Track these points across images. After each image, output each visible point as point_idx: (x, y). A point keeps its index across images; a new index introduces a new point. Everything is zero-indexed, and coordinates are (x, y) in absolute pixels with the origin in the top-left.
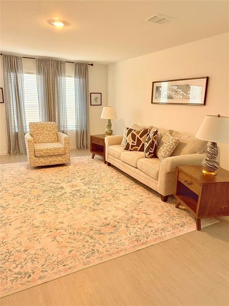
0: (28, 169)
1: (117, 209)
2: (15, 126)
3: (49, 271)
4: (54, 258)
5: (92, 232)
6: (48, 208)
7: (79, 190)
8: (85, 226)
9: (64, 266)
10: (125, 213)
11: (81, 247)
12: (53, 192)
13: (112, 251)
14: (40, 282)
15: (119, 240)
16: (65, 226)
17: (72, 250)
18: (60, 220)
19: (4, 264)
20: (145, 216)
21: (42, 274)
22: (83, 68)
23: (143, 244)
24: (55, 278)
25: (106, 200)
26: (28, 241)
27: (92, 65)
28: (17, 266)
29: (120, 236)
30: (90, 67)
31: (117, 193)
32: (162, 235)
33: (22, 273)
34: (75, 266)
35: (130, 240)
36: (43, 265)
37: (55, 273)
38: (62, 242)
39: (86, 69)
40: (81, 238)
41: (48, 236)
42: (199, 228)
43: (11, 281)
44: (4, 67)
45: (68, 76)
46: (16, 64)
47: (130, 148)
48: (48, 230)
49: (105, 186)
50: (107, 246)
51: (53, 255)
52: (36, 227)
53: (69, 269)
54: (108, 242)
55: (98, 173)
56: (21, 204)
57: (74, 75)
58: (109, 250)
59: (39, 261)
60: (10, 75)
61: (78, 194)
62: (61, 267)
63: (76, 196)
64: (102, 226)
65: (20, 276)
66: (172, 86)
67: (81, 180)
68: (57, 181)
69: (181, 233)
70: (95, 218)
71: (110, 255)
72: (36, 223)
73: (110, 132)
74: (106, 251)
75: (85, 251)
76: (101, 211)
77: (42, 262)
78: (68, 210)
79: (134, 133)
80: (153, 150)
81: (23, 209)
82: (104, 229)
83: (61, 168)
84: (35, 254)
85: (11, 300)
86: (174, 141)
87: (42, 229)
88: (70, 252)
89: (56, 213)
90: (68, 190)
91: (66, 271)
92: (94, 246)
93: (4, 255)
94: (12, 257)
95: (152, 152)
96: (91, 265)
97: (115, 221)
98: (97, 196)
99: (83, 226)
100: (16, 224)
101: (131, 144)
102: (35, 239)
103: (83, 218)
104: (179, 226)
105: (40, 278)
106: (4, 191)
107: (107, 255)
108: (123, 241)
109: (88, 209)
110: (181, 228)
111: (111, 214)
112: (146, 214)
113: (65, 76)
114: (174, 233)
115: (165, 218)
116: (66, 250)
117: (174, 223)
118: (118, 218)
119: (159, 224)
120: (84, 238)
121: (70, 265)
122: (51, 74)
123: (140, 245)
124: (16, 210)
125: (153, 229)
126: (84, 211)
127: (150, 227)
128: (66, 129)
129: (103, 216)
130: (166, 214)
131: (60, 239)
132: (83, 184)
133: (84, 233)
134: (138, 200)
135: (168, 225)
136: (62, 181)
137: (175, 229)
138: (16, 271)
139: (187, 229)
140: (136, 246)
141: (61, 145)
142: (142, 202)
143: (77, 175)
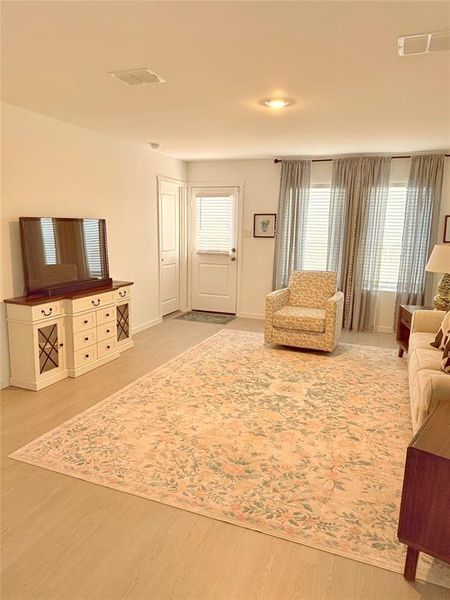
1: (298, 451)
3: (100, 472)
4: (124, 462)
5: (208, 460)
6: (207, 404)
7: (286, 397)
8: (212, 449)
9: (119, 476)
10: (299, 463)
11: (167, 468)
12: (248, 386)
13: (190, 497)
15: (224, 491)
16: (191, 434)
17: (152, 466)
18: (196, 425)
19: (83, 439)
20: (328, 485)
21: (91, 470)
22: (431, 164)
23: (248, 519)
25: (303, 431)
28: (86, 449)
29: (233, 488)
31: (345, 428)
32: (307, 531)
33: (81, 456)
34: (127, 485)
35: (238, 503)
36: (105, 462)
37: (101, 477)
38: (159, 451)
40: (185, 458)
41: (158, 436)
43: (64, 458)
44: (281, 181)
45: (396, 185)
46: (300, 177)
48: (167, 430)
49: (340, 409)
50: (195, 489)
51: (128, 459)
52: (162, 420)
53: (118, 482)
54: (205, 484)
55: (367, 383)
57: (406, 182)
58: (189, 494)
59: (109, 455)
60: (289, 193)
61: (274, 403)
62: (115, 476)
63: (265, 404)
64: (232, 461)
65: (75, 459)
67: (315, 385)
68: (275, 374)
69: (349, 554)
70: (241, 445)
71: (181, 500)
72: (170, 415)
73: (444, 304)
74: (184, 493)
75: (162, 476)
76: (267, 441)
77: (108, 459)
81: (182, 393)
82: (229, 467)
84: (116, 447)
87: (164, 425)
88: (149, 466)
89: (207, 414)
90: (271, 391)
91: (113, 483)
92: (181, 477)
93: (95, 432)
94: (98, 438)
96: (143, 495)
97: (263, 465)
98: (301, 417)
99: (210, 446)
101: (446, 334)
102: (141, 432)
104: (370, 543)
106: (197, 365)
107: (178, 498)
108: (226, 497)
109: (253, 428)
110: (369, 548)
111: (275, 452)
112: (338, 485)
113: (387, 186)
114: (336, 543)
115: (366, 511)
116: (147, 462)
117: (372, 531)
118: (275, 463)
119: (334, 513)
120: (187, 461)
121: (126, 480)
122: (359, 184)
123: (241, 518)
124: (174, 391)
125: (305, 513)
126: (244, 429)
127: (306, 507)
128: (374, 289)
129: (258, 449)
130: (379, 508)
131: (161, 446)
132: (305, 392)
133: (196, 455)
134: (366, 458)
135: (350, 526)
136: (283, 376)
137: (349, 540)
138: (80, 452)
139: (377, 558)
140: (232, 515)
141: (320, 314)
142: (368, 464)
143: (322, 375)
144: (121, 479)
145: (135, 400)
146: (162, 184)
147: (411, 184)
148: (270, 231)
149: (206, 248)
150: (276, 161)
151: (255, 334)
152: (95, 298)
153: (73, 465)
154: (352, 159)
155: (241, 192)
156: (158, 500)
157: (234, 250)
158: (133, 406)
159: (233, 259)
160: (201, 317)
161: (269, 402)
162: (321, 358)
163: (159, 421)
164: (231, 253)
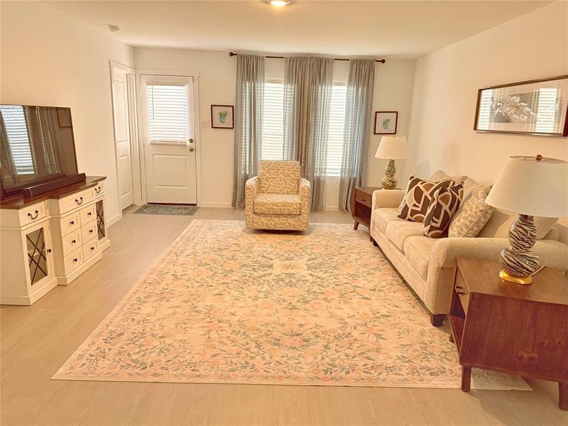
0: (244, 231)
1: (332, 316)
2: (245, 165)
3: (170, 371)
4: (188, 357)
5: (265, 338)
6: (229, 291)
7: (293, 274)
8: (262, 328)
9: (193, 370)
10: (340, 325)
11: (234, 353)
12: (254, 269)
13: (273, 373)
14: (150, 379)
15: (297, 361)
16: (234, 319)
17: (219, 354)
18: (232, 311)
19: (127, 345)
20: (372, 338)
21: (159, 371)
22: (365, 68)
23: (332, 379)
24: (171, 381)
25: (325, 299)
26: (174, 326)
27: (383, 61)
28: (138, 353)
29: (303, 357)
30: (379, 66)
31: (354, 291)
32: (381, 376)
33: (139, 361)
34: (207, 376)
35: (315, 368)
36: (168, 361)
37: (175, 376)
38: (214, 340)
39: (371, 70)
40: (244, 342)
41: (203, 327)
42: (465, 387)
43: (121, 366)
44: (237, 74)
45: (339, 84)
46: (255, 71)
47: (409, 216)
48: (208, 320)
49: (341, 277)
50: (272, 365)
51: (190, 353)
52: (196, 312)
53: (197, 376)
54: (278, 359)
55: (346, 254)
56: (200, 278)
57: (347, 82)
58: (270, 371)
59: (168, 354)
60: (245, 86)
61: (287, 280)
62: (188, 371)
63: (280, 282)
64: (287, 335)
65: (134, 364)
66: (512, 96)
67: (309, 260)
68: (271, 256)
69: (420, 385)
70: (285, 320)
71: (267, 378)
72: (200, 306)
73: (390, 184)
74: (265, 371)
75: (235, 360)
76: (303, 313)
77: (169, 357)
78: (256, 298)
79: (421, 187)
80: (440, 221)
81: (198, 284)
82: (287, 340)
83: (292, 237)
84: (169, 345)
85: (106, 388)
86: (481, 208)
87: (201, 316)
88: (215, 355)
89: (236, 299)
90: (277, 270)
91: (192, 378)
92: (252, 358)
93: (135, 335)
94: (143, 340)
95: (438, 225)
96: (228, 381)
97: (314, 333)
98: (316, 288)
99: (258, 326)
100: (174, 302)
101: (411, 207)
102: (184, 326)
103: (268, 315)
104: (428, 373)
105: (154, 375)
106: (192, 256)
107: (263, 377)
108: (302, 365)
109: (285, 304)
110: (428, 377)
111: (315, 320)
112: (379, 336)
113: (331, 84)
114: (406, 379)
115: (410, 351)
116: (211, 352)
117: (423, 364)
118: (322, 329)
119: (390, 358)
120: (247, 343)
121: (202, 372)
122: (308, 82)
123: (326, 379)
124: (188, 284)
125: (370, 363)
126: (277, 306)
127: (368, 358)
128: (323, 175)
129: (300, 320)
130: (417, 347)
131: (214, 335)
132: (305, 267)
133: (252, 336)
134: (384, 312)
135: (407, 364)
136: (278, 256)
137: (413, 375)
138: (134, 357)
139: (439, 382)
140: (318, 378)
141: (295, 199)
142: (388, 316)
143: (309, 251)
144: (197, 373)
145: (154, 298)
146: (115, 69)
147: (349, 84)
148: (228, 123)
149: (159, 138)
150: (232, 54)
151: (228, 221)
152: (77, 195)
153: (138, 371)
154: (301, 58)
155: (196, 83)
156: (246, 382)
157: (191, 141)
158: (156, 304)
159: (191, 150)
160: (162, 209)
161: (283, 280)
162: (299, 237)
163: (195, 314)
164: (188, 143)
